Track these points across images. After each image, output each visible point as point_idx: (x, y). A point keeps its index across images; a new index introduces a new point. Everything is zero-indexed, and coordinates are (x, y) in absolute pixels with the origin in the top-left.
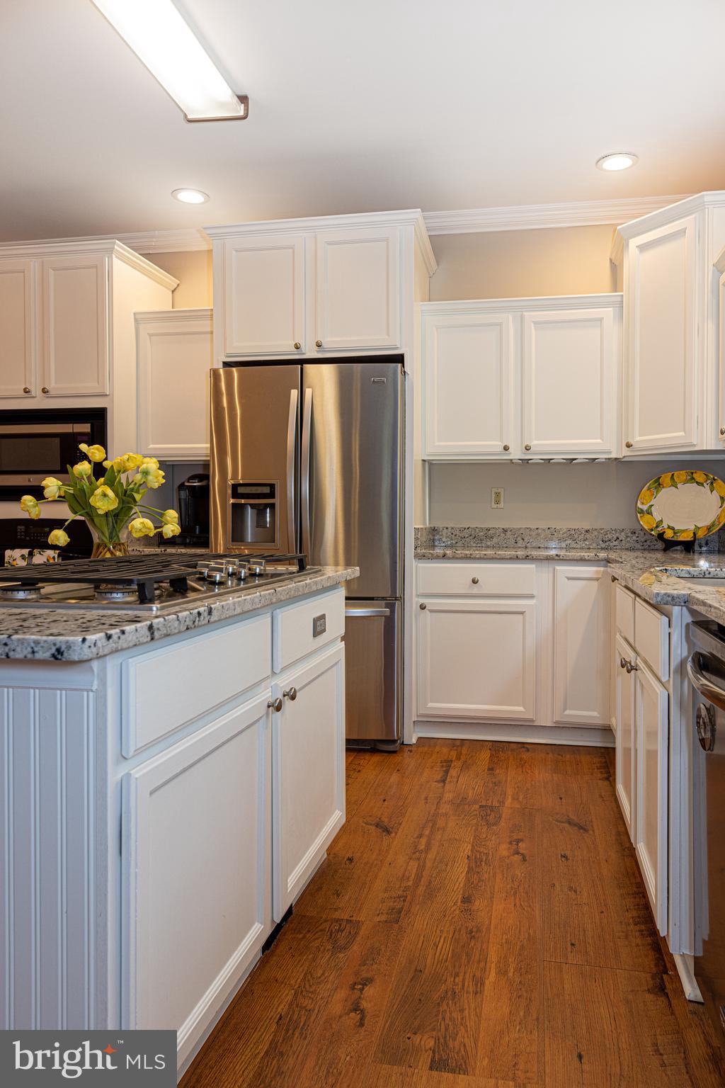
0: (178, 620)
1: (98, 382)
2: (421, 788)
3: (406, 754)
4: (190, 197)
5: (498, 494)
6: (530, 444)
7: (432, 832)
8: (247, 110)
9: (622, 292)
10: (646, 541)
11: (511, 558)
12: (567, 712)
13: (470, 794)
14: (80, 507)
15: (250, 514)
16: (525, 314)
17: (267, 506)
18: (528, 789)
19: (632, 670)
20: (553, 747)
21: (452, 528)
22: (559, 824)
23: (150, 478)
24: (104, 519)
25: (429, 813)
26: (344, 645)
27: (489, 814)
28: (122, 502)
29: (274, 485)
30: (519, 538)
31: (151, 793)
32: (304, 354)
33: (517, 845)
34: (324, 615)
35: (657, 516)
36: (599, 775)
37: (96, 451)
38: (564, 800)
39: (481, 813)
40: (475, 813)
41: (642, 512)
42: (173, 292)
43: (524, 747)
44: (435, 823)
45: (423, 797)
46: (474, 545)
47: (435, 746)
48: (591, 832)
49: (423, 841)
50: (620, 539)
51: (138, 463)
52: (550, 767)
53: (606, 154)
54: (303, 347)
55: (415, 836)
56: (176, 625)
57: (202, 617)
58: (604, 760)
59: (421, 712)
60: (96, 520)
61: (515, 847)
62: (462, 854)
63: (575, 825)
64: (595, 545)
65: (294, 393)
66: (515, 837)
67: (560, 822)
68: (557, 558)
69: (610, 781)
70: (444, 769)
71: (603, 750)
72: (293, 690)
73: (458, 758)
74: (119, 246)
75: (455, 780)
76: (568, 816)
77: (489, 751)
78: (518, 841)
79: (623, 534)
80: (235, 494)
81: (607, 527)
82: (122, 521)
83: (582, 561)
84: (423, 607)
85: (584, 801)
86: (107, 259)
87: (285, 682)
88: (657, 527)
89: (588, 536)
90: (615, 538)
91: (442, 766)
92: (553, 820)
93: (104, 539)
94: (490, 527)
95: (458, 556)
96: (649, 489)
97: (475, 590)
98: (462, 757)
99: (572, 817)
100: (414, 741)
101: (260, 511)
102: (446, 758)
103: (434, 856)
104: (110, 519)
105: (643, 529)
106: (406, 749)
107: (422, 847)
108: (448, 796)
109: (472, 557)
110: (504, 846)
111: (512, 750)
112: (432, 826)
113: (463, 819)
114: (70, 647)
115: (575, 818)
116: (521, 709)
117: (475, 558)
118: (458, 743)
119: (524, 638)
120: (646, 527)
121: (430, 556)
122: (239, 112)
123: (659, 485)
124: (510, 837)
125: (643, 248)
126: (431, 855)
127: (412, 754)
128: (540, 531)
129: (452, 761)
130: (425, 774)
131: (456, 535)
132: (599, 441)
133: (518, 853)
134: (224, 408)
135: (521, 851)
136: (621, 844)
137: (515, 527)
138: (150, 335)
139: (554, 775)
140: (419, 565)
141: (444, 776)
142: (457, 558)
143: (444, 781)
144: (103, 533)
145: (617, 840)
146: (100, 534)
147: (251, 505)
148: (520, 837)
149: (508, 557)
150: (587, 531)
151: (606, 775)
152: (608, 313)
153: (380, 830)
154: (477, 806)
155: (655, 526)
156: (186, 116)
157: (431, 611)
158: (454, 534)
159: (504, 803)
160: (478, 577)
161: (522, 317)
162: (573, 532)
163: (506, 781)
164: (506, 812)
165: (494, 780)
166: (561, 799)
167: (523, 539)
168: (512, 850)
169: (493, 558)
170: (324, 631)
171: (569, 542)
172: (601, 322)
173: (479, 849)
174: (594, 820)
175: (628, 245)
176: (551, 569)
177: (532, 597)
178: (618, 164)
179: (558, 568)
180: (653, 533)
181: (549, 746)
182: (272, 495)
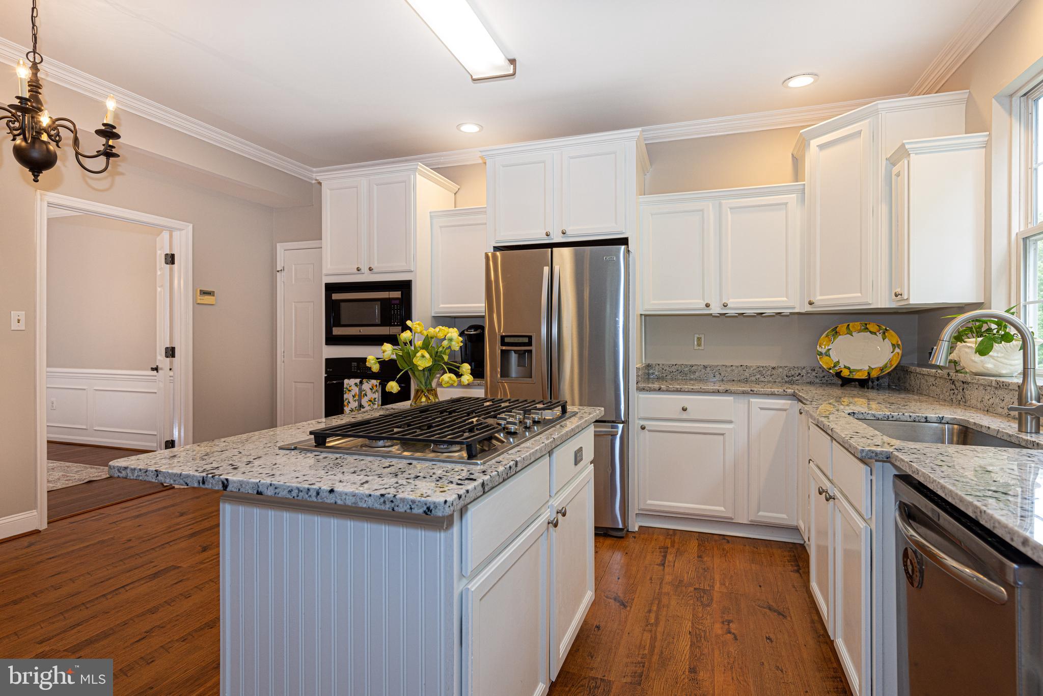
0: (498, 475)
1: (406, 263)
2: (646, 569)
3: (631, 540)
4: (470, 128)
5: (699, 339)
6: (726, 302)
7: (659, 608)
8: (515, 69)
9: (804, 181)
10: (824, 377)
11: (713, 392)
12: (761, 513)
13: (685, 578)
14: (406, 365)
15: (514, 357)
16: (723, 202)
17: (525, 351)
18: (732, 576)
19: (830, 499)
20: (749, 539)
21: (663, 365)
22: (761, 609)
23: (453, 343)
24: (421, 374)
25: (655, 592)
26: (593, 467)
27: (702, 596)
28: (435, 361)
29: (531, 336)
30: (717, 373)
31: (480, 600)
32: (552, 239)
33: (729, 625)
34: (581, 447)
35: (834, 357)
36: (790, 568)
37: (418, 326)
38: (763, 588)
39: (696, 594)
40: (691, 594)
41: (821, 354)
42: (455, 194)
43: (725, 539)
44: (660, 602)
45: (648, 578)
46: (681, 378)
47: (653, 534)
48: (789, 619)
49: (653, 616)
50: (802, 375)
51: (445, 333)
52: (748, 557)
53: (791, 76)
54: (551, 234)
55: (646, 611)
56: (497, 479)
57: (512, 469)
58: (792, 554)
59: (642, 507)
60: (417, 373)
61: (727, 627)
62: (684, 629)
63: (775, 611)
64: (780, 379)
65: (546, 270)
66: (726, 618)
67: (762, 607)
68: (751, 392)
69: (800, 573)
70: (663, 554)
71: (791, 546)
72: (564, 509)
73: (673, 546)
74: (420, 166)
75: (672, 564)
76: (768, 603)
77: (696, 541)
78: (729, 622)
79: (804, 371)
80: (503, 343)
81: (791, 365)
82: (434, 373)
83: (772, 395)
84: (643, 428)
85: (780, 590)
86: (412, 176)
87: (557, 503)
88: (835, 366)
89: (774, 372)
90: (797, 374)
91: (660, 552)
92: (756, 605)
93: (422, 386)
94: (693, 364)
95: (670, 389)
96: (827, 336)
97: (684, 416)
98: (675, 545)
99: (771, 603)
100: (636, 529)
101: (521, 354)
102: (663, 544)
103: (663, 630)
104: (426, 373)
105: (821, 367)
106: (631, 535)
107: (653, 621)
108: (668, 578)
109: (682, 390)
110: (718, 626)
111: (716, 541)
112: (659, 603)
113: (682, 599)
114: (437, 507)
115: (774, 604)
116: (722, 509)
117: (684, 391)
118: (671, 533)
119: (724, 455)
120: (824, 367)
121: (649, 389)
122: (509, 71)
123: (836, 333)
124: (722, 617)
125: (822, 147)
126: (660, 629)
127: (636, 540)
128: (734, 368)
129: (668, 548)
130: (648, 557)
131: (666, 370)
132: (785, 299)
133: (730, 633)
134: (492, 281)
135: (733, 631)
136: (816, 631)
137: (713, 364)
138: (441, 227)
139: (752, 565)
140: (640, 396)
141: (662, 560)
142: (670, 391)
143: (663, 565)
144: (421, 382)
145: (812, 627)
146: (419, 383)
147: (515, 351)
148: (730, 618)
149: (711, 391)
150: (773, 368)
151: (796, 568)
152: (792, 198)
153: (618, 604)
154: (692, 589)
155: (832, 365)
156: (472, 77)
157: (649, 431)
158: (665, 369)
159: (713, 587)
160: (686, 406)
161: (720, 204)
162: (762, 369)
163: (713, 568)
164: (716, 596)
165: (703, 567)
166: (760, 586)
167: (720, 374)
168: (725, 630)
169: (698, 392)
170: (582, 459)
171: (758, 376)
172: (786, 207)
173: (697, 626)
174: (790, 608)
175: (809, 144)
176: (746, 401)
177: (731, 422)
178: (801, 82)
179: (751, 400)
180: (831, 371)
181: (745, 539)
182: (530, 344)
